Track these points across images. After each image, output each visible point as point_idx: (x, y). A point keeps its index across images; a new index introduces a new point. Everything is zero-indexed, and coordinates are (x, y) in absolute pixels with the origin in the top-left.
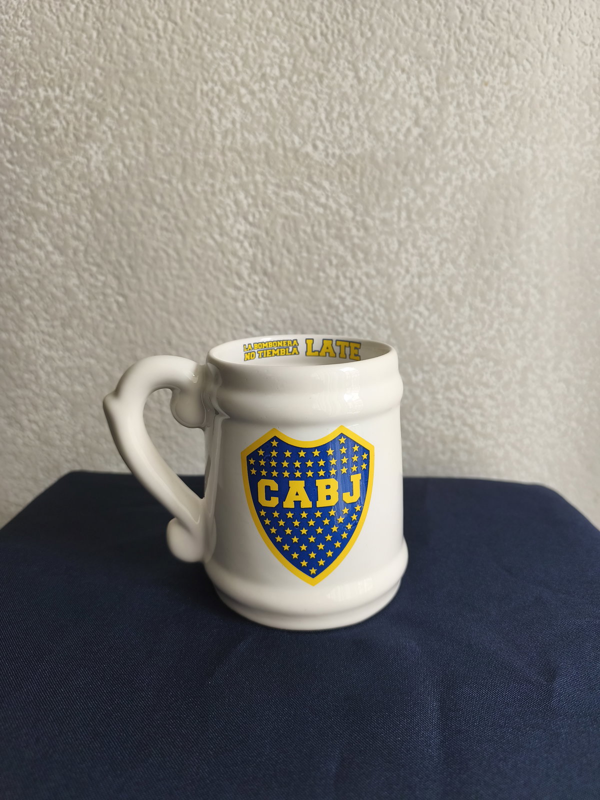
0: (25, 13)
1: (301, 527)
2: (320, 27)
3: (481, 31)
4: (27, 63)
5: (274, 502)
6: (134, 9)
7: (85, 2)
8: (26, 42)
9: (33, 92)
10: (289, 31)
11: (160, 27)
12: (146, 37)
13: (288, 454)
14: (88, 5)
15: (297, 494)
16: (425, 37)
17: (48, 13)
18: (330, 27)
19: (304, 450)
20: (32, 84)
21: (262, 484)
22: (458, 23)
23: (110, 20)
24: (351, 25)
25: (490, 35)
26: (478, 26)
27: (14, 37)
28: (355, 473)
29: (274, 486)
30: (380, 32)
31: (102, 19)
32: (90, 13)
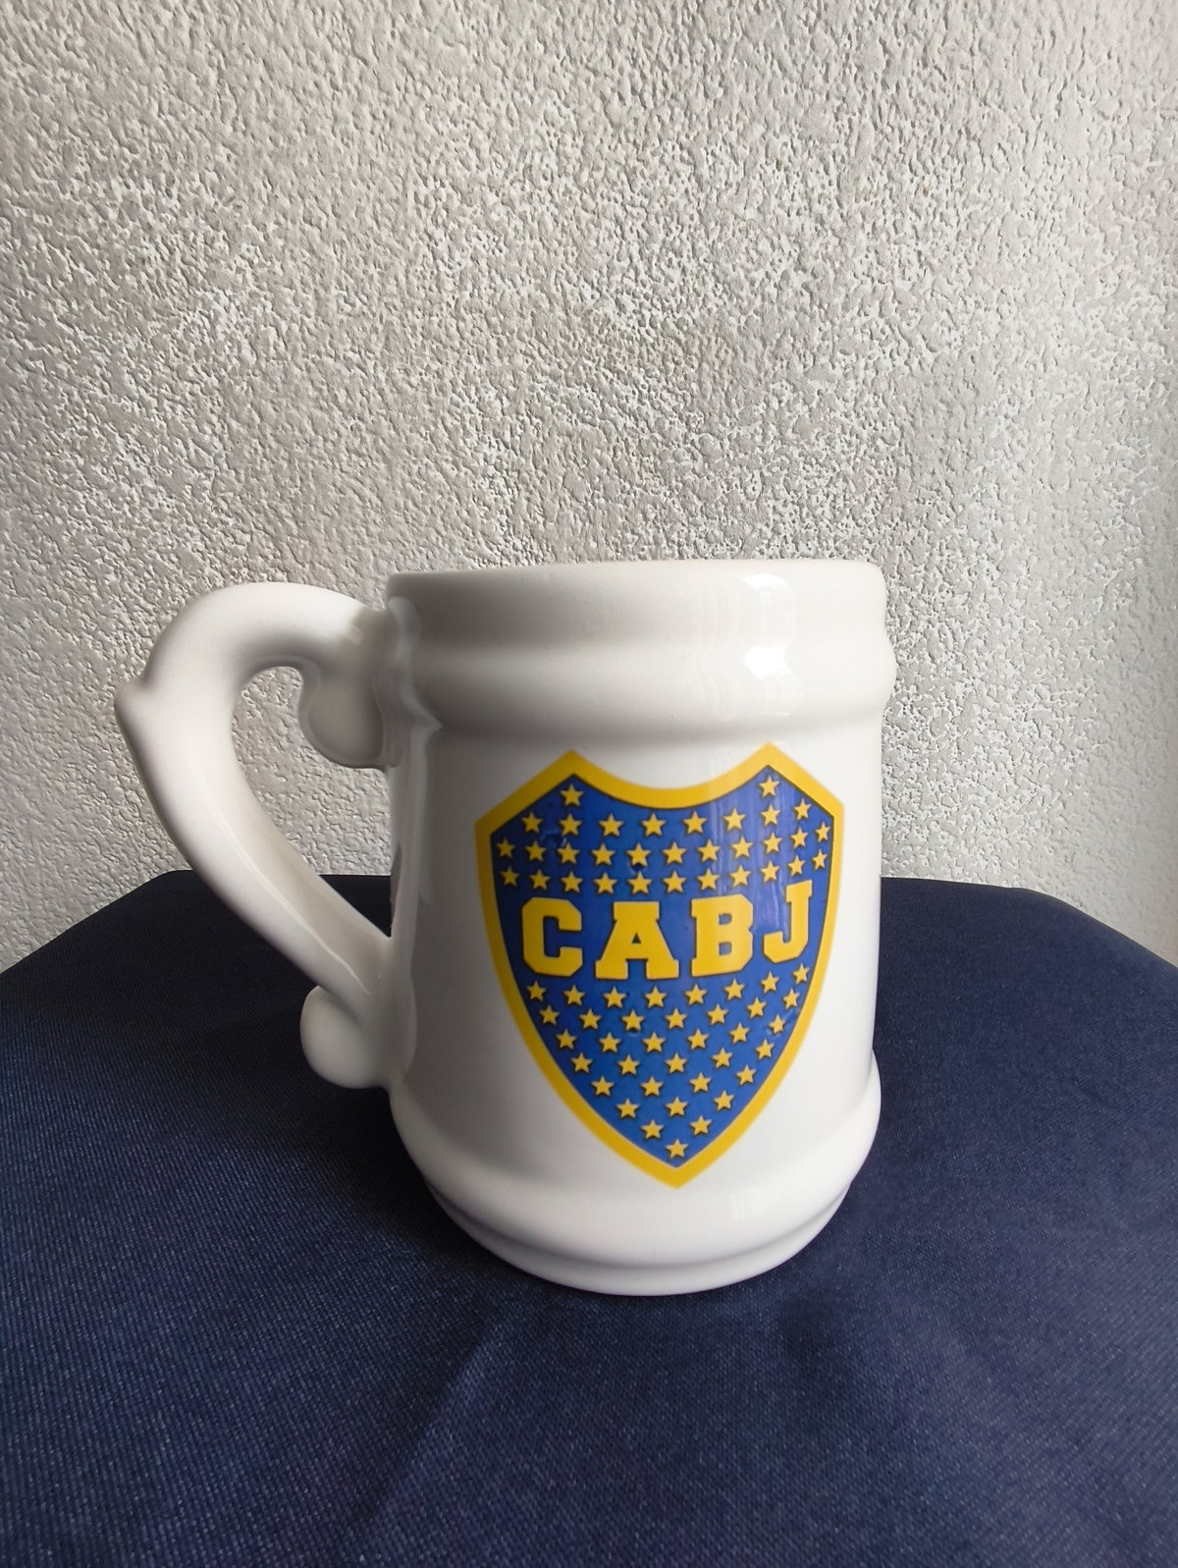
0: (71, 20)
1: (645, 1030)
2: (631, 76)
3: (921, 88)
4: (85, 128)
5: (570, 961)
6: (286, 28)
7: (190, 8)
8: (79, 84)
9: (101, 186)
10: (574, 83)
11: (337, 68)
12: (311, 87)
13: (611, 826)
14: (196, 13)
15: (636, 940)
16: (820, 99)
17: (118, 24)
18: (649, 76)
19: (660, 813)
20: (100, 172)
21: (535, 912)
22: (880, 76)
23: (240, 49)
24: (686, 74)
25: (937, 97)
26: (915, 79)
27: (54, 72)
28: (798, 878)
29: (570, 918)
30: (739, 89)
31: (225, 47)
32: (201, 31)
